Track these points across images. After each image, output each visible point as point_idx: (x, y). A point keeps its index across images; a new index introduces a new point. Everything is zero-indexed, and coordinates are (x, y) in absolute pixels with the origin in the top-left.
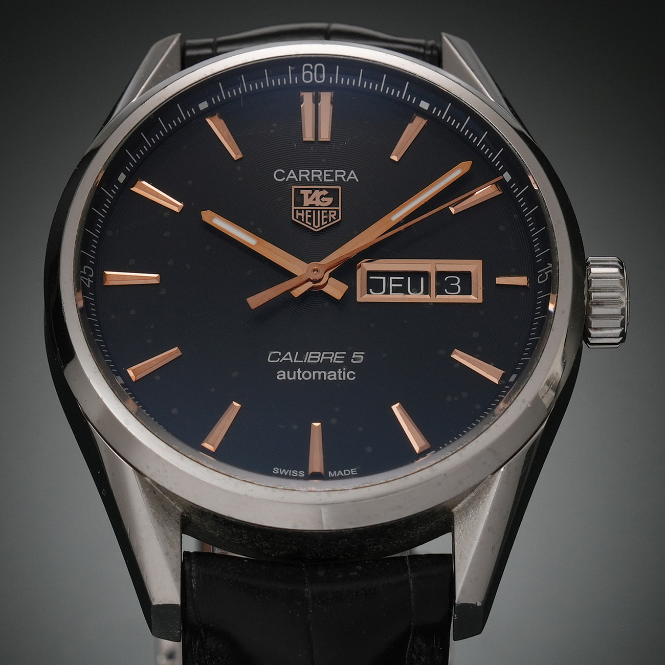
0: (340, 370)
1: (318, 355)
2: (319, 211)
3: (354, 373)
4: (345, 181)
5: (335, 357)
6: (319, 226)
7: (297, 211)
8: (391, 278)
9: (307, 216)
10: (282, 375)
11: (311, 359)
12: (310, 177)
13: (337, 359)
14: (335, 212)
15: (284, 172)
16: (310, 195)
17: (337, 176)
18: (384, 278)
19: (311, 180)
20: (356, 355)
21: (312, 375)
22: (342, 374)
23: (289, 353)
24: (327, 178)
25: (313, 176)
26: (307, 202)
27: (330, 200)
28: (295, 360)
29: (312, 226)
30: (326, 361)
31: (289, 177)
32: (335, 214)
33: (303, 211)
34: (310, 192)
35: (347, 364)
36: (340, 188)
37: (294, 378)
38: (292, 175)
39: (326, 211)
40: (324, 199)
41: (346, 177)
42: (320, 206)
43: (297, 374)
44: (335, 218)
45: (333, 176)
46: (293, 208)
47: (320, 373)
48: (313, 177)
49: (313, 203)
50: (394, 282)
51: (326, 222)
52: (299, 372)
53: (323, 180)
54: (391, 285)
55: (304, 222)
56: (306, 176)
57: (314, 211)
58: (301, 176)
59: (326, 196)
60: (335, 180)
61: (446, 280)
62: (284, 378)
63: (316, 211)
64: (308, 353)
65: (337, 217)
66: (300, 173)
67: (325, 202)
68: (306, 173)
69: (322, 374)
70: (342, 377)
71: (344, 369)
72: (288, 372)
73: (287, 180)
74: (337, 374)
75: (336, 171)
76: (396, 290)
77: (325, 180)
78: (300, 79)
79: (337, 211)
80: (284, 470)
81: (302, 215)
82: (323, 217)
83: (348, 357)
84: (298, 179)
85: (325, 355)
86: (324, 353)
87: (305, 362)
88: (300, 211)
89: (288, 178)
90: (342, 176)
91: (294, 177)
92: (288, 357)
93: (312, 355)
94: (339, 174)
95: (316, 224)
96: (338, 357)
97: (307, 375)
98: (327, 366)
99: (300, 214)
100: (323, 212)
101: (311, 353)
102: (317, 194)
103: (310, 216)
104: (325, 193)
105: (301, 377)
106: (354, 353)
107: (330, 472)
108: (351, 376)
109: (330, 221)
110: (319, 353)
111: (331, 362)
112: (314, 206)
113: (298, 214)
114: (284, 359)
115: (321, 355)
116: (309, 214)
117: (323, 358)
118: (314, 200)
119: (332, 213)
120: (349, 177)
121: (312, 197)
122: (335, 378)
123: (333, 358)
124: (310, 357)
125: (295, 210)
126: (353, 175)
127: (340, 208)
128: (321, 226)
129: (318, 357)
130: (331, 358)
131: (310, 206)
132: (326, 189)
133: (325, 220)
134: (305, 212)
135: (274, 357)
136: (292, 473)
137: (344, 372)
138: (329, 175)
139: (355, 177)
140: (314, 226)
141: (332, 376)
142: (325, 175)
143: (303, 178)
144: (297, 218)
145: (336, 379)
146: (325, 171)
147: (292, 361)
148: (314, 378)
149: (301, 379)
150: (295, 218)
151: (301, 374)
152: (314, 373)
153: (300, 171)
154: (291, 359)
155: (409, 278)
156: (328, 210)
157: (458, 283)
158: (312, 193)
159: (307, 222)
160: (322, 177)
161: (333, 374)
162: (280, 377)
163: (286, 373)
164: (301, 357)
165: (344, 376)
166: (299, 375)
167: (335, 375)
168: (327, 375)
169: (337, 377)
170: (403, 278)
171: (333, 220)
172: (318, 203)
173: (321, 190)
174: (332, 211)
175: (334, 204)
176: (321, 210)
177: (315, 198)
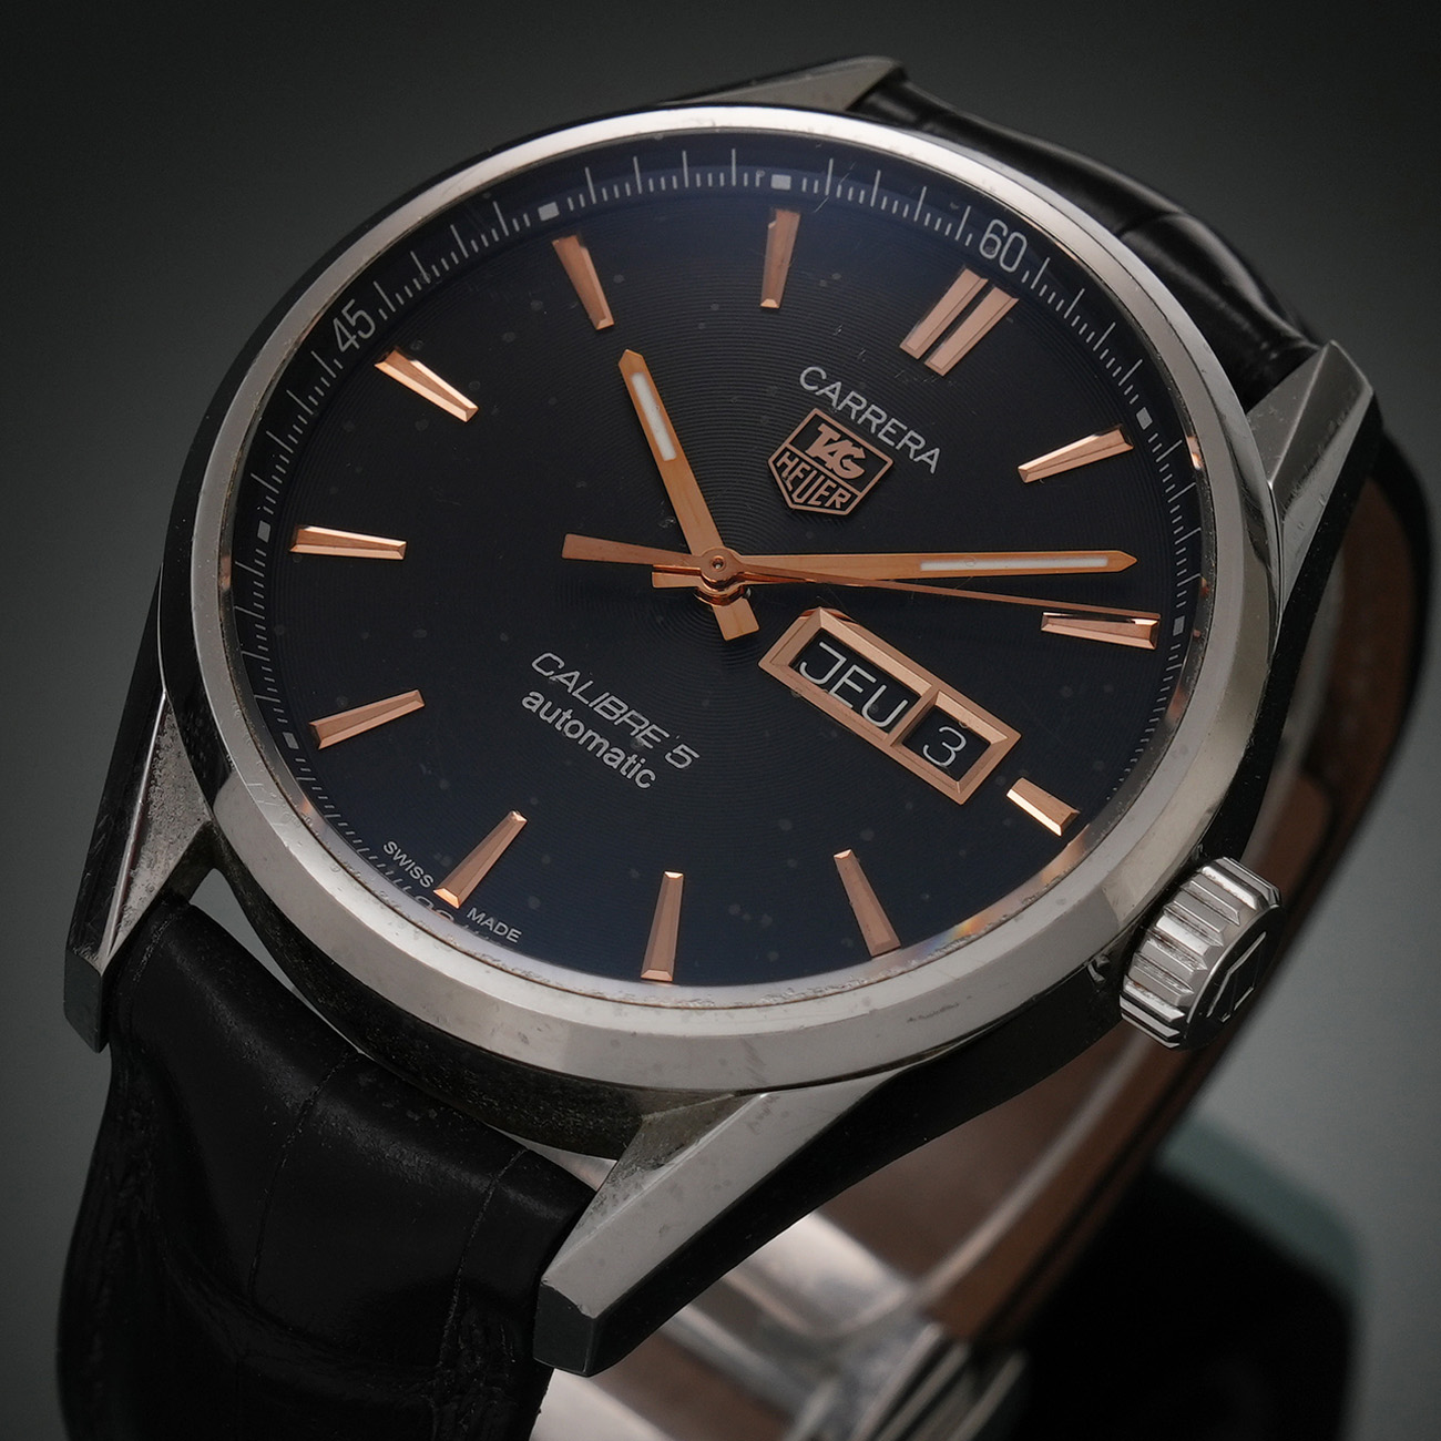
0: (635, 756)
1: (620, 708)
2: (822, 477)
3: (654, 778)
4: (911, 456)
5: (646, 732)
6: (802, 500)
7: (788, 454)
8: (855, 668)
9: (797, 472)
10: (534, 702)
11: (604, 709)
12: (860, 414)
13: (645, 737)
14: (848, 496)
15: (824, 377)
16: (831, 441)
17: (905, 440)
18: (843, 659)
19: (857, 419)
20: (682, 750)
21: (583, 734)
22: (633, 766)
23: (577, 674)
24: (887, 434)
25: (867, 415)
26: (817, 449)
27: (857, 471)
28: (578, 691)
29: (790, 494)
30: (626, 728)
31: (826, 390)
32: (844, 500)
33: (797, 460)
34: (836, 436)
35: (653, 757)
36: (891, 462)
37: (550, 720)
38: (833, 391)
39: (834, 486)
40: (847, 462)
41: (918, 453)
42: (832, 471)
43: (560, 715)
44: (838, 506)
45: (897, 438)
46: (786, 444)
47: (598, 739)
48: (864, 417)
49: (826, 457)
50: (855, 677)
51: (819, 503)
52: (567, 715)
53: (877, 433)
54: (845, 679)
55: (784, 480)
56: (856, 407)
57: (815, 472)
58: (847, 401)
59: (855, 461)
60: (896, 445)
61: (941, 730)
62: (534, 709)
63: (820, 473)
64: (607, 694)
65: (844, 506)
66: (849, 397)
67: (846, 469)
68: (859, 403)
69: (601, 744)
70: (628, 771)
71: (643, 761)
72: (550, 704)
73: (817, 393)
74: (625, 761)
76: (845, 692)
77: (880, 435)
78: (976, 242)
79: (854, 496)
80: (405, 856)
81: (791, 465)
82: (822, 491)
83: (668, 745)
84: (838, 405)
85: (632, 718)
86: (633, 712)
87: (591, 705)
88: (792, 456)
89: (822, 391)
90: (914, 447)
91: (835, 397)
92: (570, 680)
93: (611, 703)
94: (913, 441)
95: (799, 496)
96: (651, 735)
97: (574, 729)
98: (620, 736)
99: (788, 462)
100: (829, 482)
101: (613, 698)
102: (846, 447)
103: (801, 476)
104: (859, 454)
105: (563, 725)
106: (683, 746)
107: (474, 910)
108: (645, 779)
109: (827, 505)
110: (626, 708)
111: (632, 734)
112: (822, 463)
113: (785, 459)
114: (561, 678)
115: (625, 713)
116: (803, 470)
117: (625, 718)
118: (832, 454)
119: (842, 496)
120: (923, 457)
121: (831, 448)
122: (615, 765)
123: (641, 731)
124: (606, 703)
125: (786, 449)
126: (932, 458)
127: (861, 495)
128: (805, 503)
129: (618, 713)
130: (638, 728)
131: (817, 459)
132: (865, 449)
133: (822, 499)
134: (798, 464)
135: (547, 664)
136: (412, 868)
137: (639, 765)
138: (894, 432)
139: (933, 464)
140: (794, 496)
141: (614, 758)
142: (888, 427)
143: (847, 408)
144: (779, 464)
145: (615, 767)
146: (893, 420)
147: (569, 691)
148: (581, 742)
149: (560, 729)
150: (775, 462)
151: (567, 721)
152: (590, 733)
153: (853, 394)
154: (571, 686)
155: (884, 687)
156: (839, 485)
157: (958, 749)
158: (839, 440)
159: (788, 482)
160: (880, 427)
161: (619, 756)
162: (529, 703)
163: (544, 704)
164: (591, 694)
165: (633, 772)
166: (564, 720)
167: (619, 760)
168: (608, 751)
169: (620, 766)
170: (873, 680)
171: (833, 506)
172: (832, 462)
173: (857, 445)
174: (844, 493)
175: (858, 482)
176: (827, 477)
177: (835, 454)
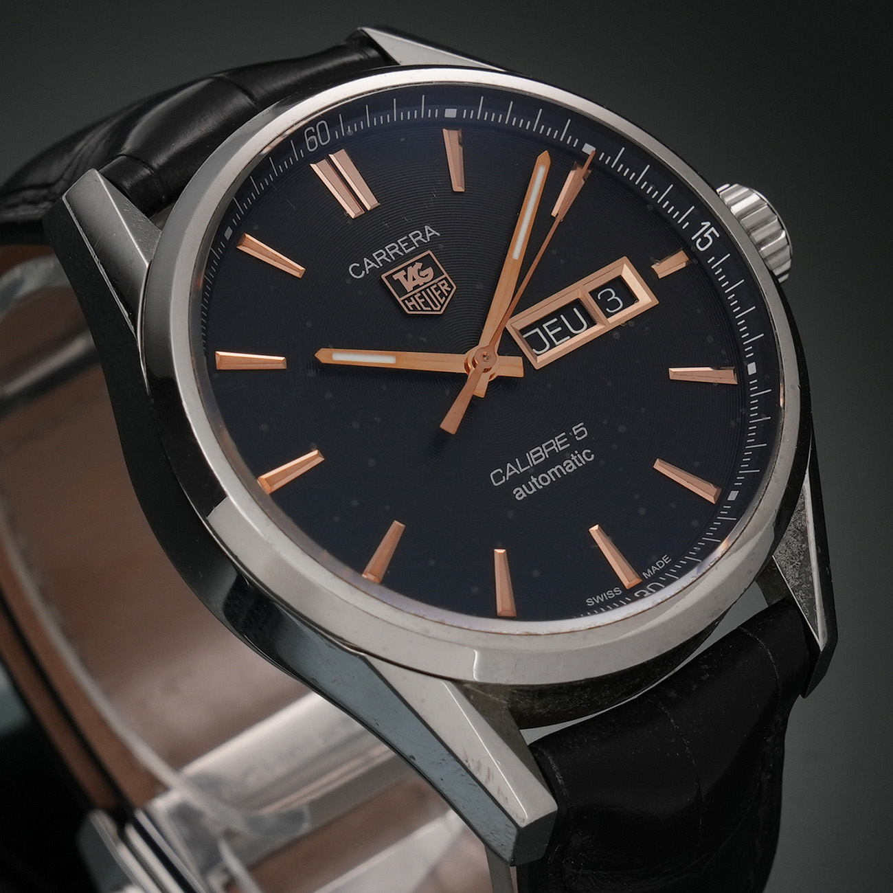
0: (572, 455)
1: (539, 451)
2: (428, 290)
3: (589, 451)
4: (426, 241)
5: (558, 444)
6: (439, 306)
7: (406, 301)
8: (544, 326)
9: (420, 301)
10: (520, 493)
11: (536, 459)
12: (388, 256)
13: (561, 445)
14: (444, 281)
15: (358, 265)
16: (406, 277)
17: (414, 241)
18: (537, 330)
19: (392, 259)
20: (576, 430)
21: (550, 475)
22: (578, 459)
23: (509, 465)
24: (407, 248)
25: (391, 253)
26: (408, 285)
27: (430, 271)
28: (520, 468)
29: (433, 310)
30: (552, 453)
31: (367, 267)
32: (447, 285)
33: (412, 298)
34: (403, 273)
35: (576, 446)
36: (429, 252)
37: (534, 490)
38: (369, 265)
39: (435, 286)
40: (423, 273)
41: (424, 237)
42: (425, 284)
43: (533, 483)
44: (449, 289)
45: (411, 244)
46: (400, 300)
47: (555, 470)
48: (391, 255)
49: (415, 283)
50: (551, 327)
51: (444, 298)
52: (534, 480)
53: (404, 253)
54: (550, 334)
55: (422, 310)
56: (384, 257)
57: (423, 292)
58: (378, 260)
59: (423, 269)
60: (415, 246)
61: (599, 298)
62: (524, 495)
63: (425, 290)
64: (527, 454)
65: (450, 285)
66: (376, 258)
67: (426, 276)
68: (381, 254)
69: (558, 469)
70: (580, 462)
71: (576, 452)
72: (523, 486)
73: (367, 273)
74: (573, 461)
75: (410, 235)
76: (559, 336)
77: (406, 251)
78: (306, 151)
79: (446, 279)
80: (598, 597)
81: (414, 302)
82: (437, 294)
83: (571, 435)
84: (379, 265)
85: (547, 447)
86: (543, 446)
87: (532, 465)
88: (409, 299)
89: (367, 270)
90: (420, 238)
91: (373, 264)
92: (511, 470)
93: (534, 454)
94: (416, 237)
95: (436, 306)
96: (560, 442)
97: (544, 480)
98: (556, 458)
99: (412, 303)
100: (432, 288)
101: (531, 452)
102: (412, 271)
104: (419, 265)
105: (540, 485)
106: (573, 429)
107: (644, 574)
108: (588, 455)
109: (447, 295)
110: (539, 448)
111: (557, 451)
112: (418, 286)
113: (409, 305)
114: (508, 474)
115: (543, 449)
116: (420, 298)
117: (546, 451)
118: (414, 279)
119: (443, 285)
120: (428, 235)
121: (410, 278)
122: (574, 467)
123: (557, 446)
124: (533, 457)
125: (403, 301)
126: (430, 232)
127: (446, 275)
128: (442, 305)
129: (541, 453)
130: (554, 447)
131: (415, 288)
132: (417, 261)
133: (442, 295)
134: (415, 299)
135: (498, 477)
136: (607, 596)
137: (578, 455)
138: (407, 244)
139: (434, 232)
140: (435, 309)
141: (570, 466)
142: (403, 246)
143: (382, 261)
144: (412, 309)
145: (576, 468)
146: (399, 241)
147: (518, 473)
148: (554, 479)
149: (541, 487)
150: (410, 310)
151: (538, 481)
152: (549, 472)
153: (374, 255)
154: (515, 471)
155: (562, 316)
156: (436, 284)
157: (614, 294)
158: (407, 272)
159: (425, 308)
160: (400, 249)
161: (569, 463)
162: (520, 496)
163: (523, 489)
164: (525, 462)
165: (582, 459)
166: (537, 483)
167: (572, 464)
168: (564, 468)
169: (576, 465)
170: (555, 320)
171: (449, 292)
172: (420, 281)
173: (412, 264)
174: (442, 282)
175: (438, 273)
176: (429, 287)
177: (414, 277)
